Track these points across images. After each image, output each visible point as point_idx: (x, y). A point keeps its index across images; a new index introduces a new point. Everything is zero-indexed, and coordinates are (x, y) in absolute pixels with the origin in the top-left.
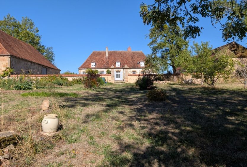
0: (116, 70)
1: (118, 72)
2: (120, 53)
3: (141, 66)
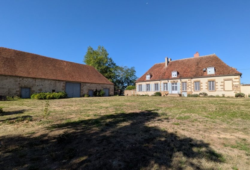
0: (172, 81)
1: (175, 84)
2: (182, 61)
3: (208, 74)
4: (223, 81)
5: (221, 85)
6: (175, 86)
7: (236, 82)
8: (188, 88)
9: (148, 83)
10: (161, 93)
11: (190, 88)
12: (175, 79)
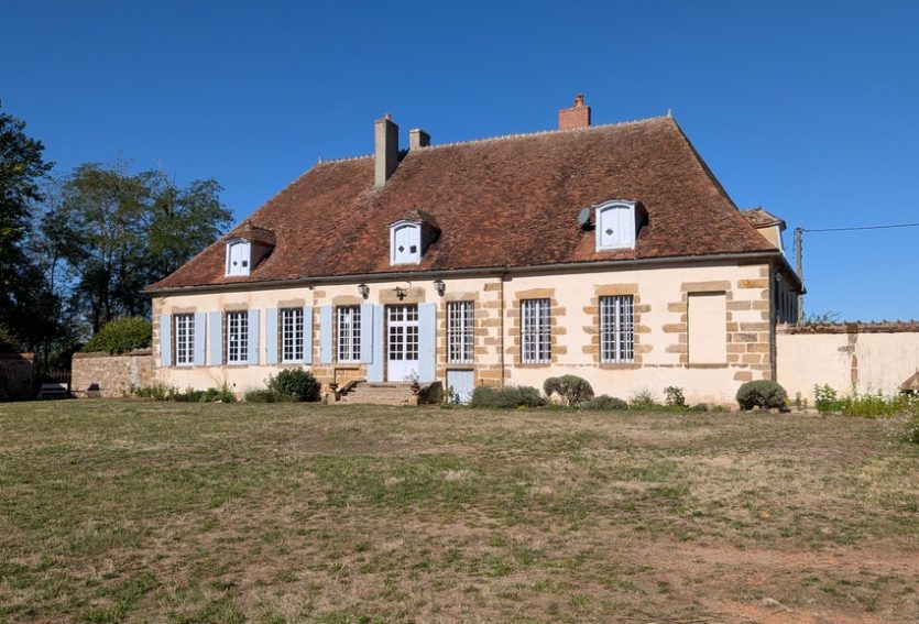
0: (388, 292)
1: (405, 312)
3: (598, 249)
4: (677, 297)
5: (668, 329)
6: (409, 330)
7: (745, 306)
8: (481, 340)
9: (235, 299)
10: (318, 377)
11: (490, 341)
12: (406, 274)
